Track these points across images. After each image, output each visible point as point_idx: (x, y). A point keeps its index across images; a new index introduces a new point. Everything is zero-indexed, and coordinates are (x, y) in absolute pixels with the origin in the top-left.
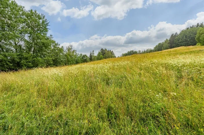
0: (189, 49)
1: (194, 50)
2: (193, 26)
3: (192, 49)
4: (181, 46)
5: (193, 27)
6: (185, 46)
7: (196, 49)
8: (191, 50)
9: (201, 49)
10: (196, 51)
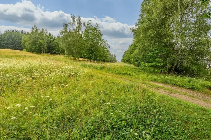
0: (15, 53)
1: (20, 54)
2: (18, 30)
3: (19, 53)
4: (8, 48)
5: (18, 32)
6: (12, 49)
7: (22, 54)
8: (17, 54)
9: (26, 55)
10: (22, 55)
